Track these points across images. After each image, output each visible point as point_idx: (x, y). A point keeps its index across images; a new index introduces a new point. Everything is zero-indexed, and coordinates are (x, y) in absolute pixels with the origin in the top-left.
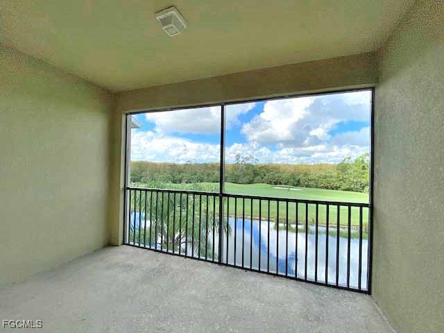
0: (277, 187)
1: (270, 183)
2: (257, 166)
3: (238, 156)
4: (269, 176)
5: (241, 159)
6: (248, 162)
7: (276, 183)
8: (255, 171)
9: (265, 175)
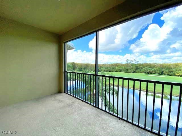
0: (149, 75)
1: (145, 73)
2: (138, 64)
3: (127, 60)
4: (145, 69)
5: (129, 62)
6: (133, 63)
7: (148, 73)
8: (136, 67)
9: (142, 69)
